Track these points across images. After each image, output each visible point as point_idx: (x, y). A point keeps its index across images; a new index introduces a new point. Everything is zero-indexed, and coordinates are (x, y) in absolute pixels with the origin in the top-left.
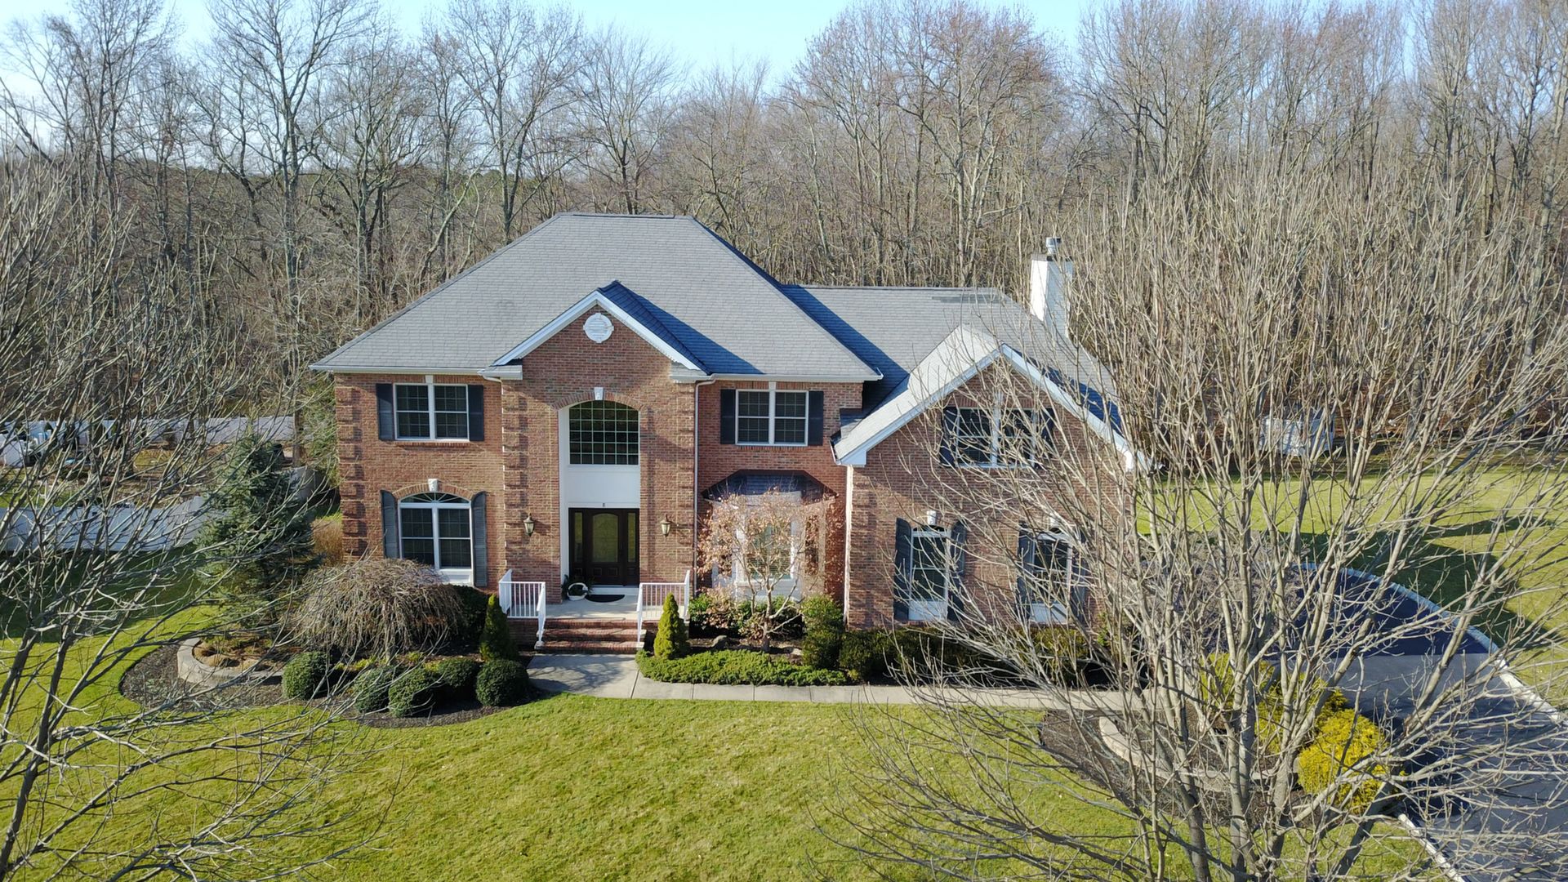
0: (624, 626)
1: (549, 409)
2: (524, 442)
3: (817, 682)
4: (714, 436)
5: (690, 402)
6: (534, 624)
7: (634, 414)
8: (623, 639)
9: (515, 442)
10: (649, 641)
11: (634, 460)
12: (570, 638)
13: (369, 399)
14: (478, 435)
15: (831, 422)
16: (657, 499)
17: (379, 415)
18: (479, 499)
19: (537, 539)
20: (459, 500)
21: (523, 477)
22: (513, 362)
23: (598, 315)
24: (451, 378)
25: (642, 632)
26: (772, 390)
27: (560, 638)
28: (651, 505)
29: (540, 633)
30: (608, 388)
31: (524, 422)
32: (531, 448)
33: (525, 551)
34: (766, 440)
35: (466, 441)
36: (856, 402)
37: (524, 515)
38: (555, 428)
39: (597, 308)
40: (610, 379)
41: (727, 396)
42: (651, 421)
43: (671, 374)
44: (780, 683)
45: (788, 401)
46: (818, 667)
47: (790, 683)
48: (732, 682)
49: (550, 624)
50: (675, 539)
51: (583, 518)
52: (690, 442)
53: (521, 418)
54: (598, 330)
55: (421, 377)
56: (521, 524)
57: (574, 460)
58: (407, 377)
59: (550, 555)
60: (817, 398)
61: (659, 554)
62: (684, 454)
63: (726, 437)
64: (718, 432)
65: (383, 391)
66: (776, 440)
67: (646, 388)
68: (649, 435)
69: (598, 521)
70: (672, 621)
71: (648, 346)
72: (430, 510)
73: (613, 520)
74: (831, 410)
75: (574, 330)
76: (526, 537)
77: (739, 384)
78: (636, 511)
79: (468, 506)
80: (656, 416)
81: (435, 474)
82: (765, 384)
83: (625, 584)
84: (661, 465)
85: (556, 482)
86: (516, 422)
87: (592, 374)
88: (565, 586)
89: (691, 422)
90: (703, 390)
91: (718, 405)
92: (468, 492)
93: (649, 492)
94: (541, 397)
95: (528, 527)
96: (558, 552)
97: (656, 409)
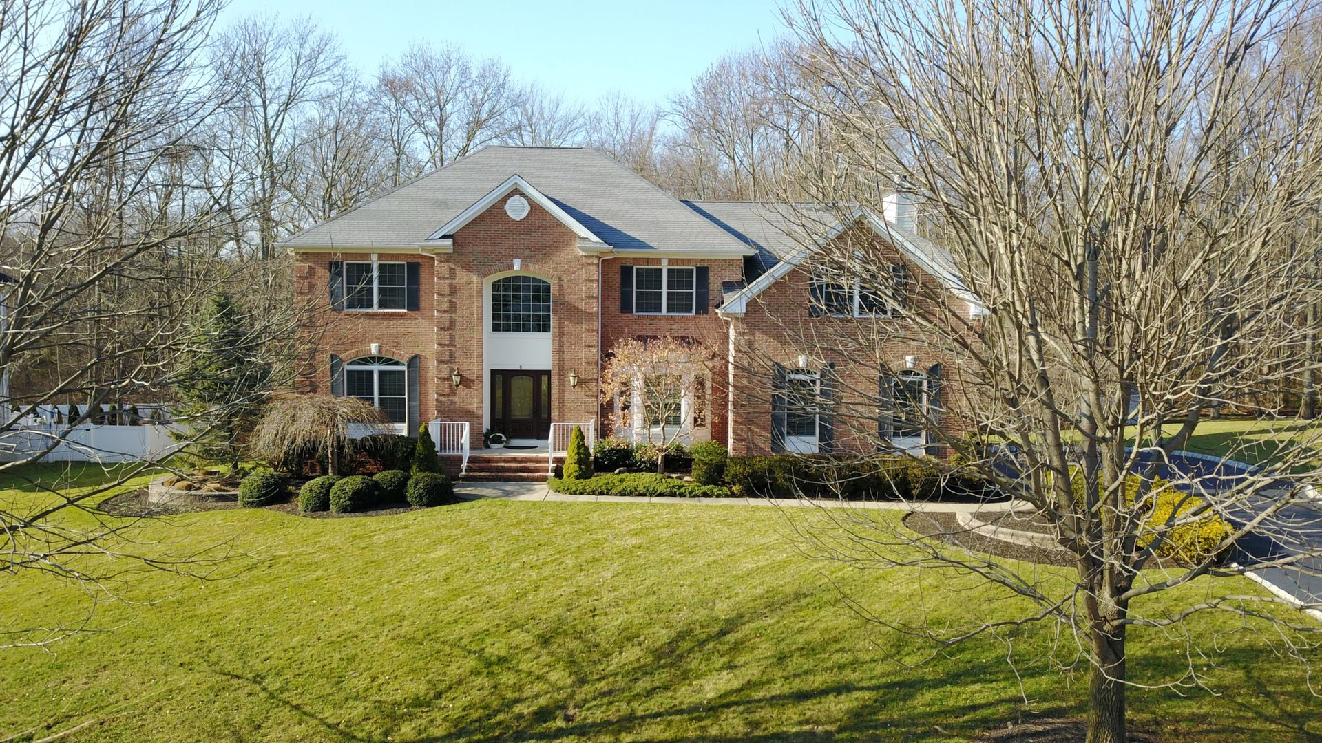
0: (537, 461)
1: (475, 278)
2: (453, 307)
3: (705, 495)
4: (615, 306)
5: (594, 272)
6: (460, 459)
7: (548, 289)
8: (536, 470)
9: (445, 306)
10: (558, 473)
11: (546, 329)
12: (490, 469)
13: (323, 275)
14: (414, 305)
15: (715, 293)
16: (566, 357)
17: (332, 289)
18: (414, 362)
19: (462, 392)
20: (397, 363)
21: (452, 337)
22: (444, 237)
23: (517, 197)
24: (392, 256)
25: (551, 465)
26: (665, 267)
27: (482, 470)
28: (561, 363)
29: (464, 465)
30: (525, 260)
31: (453, 290)
32: (459, 312)
33: (453, 403)
34: (660, 311)
35: (405, 311)
36: (736, 275)
37: (452, 370)
38: (480, 294)
39: (516, 191)
40: (527, 252)
41: (626, 271)
42: (561, 289)
43: (578, 249)
44: (673, 495)
45: (679, 277)
46: (705, 484)
47: (682, 495)
48: (631, 494)
49: (471, 460)
50: (581, 392)
51: (503, 379)
52: (594, 307)
53: (451, 286)
54: (517, 210)
55: (367, 256)
56: (449, 378)
57: (496, 328)
58: (356, 256)
59: (474, 406)
60: (703, 272)
61: (568, 405)
62: (589, 317)
63: (626, 307)
64: (618, 303)
66: (668, 311)
67: (556, 259)
68: (560, 300)
69: (516, 383)
70: (579, 448)
71: (559, 224)
72: (371, 372)
73: (528, 383)
74: (715, 281)
75: (497, 210)
76: (453, 390)
77: (636, 260)
78: (548, 373)
79: (405, 368)
80: (565, 285)
81: (378, 339)
82: (658, 261)
83: (539, 438)
84: (569, 327)
85: (480, 341)
86: (447, 290)
87: (511, 247)
88: (487, 435)
89: (595, 290)
90: (606, 264)
91: (618, 280)
92: (404, 355)
93: (559, 351)
94: (468, 268)
95: (456, 379)
96: (481, 402)
97: (566, 278)
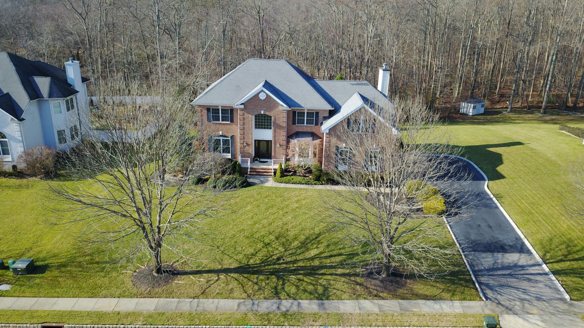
0: (269, 169)
1: (250, 116)
2: (244, 124)
3: (315, 184)
4: (291, 123)
5: (285, 115)
6: (247, 168)
7: (271, 117)
8: (268, 172)
9: (242, 124)
10: (275, 173)
11: (271, 128)
12: (256, 172)
13: (205, 111)
14: (232, 121)
15: (321, 120)
16: (276, 138)
17: (208, 116)
18: (232, 137)
19: (247, 148)
20: (227, 137)
21: (244, 132)
22: (242, 104)
23: (262, 93)
24: (225, 107)
25: (273, 171)
26: (306, 111)
27: (254, 172)
28: (275, 140)
29: (249, 170)
30: (264, 111)
31: (244, 119)
32: (246, 125)
33: (244, 150)
34: (304, 124)
35: (229, 122)
36: (327, 115)
37: (244, 142)
38: (252, 120)
39: (262, 91)
40: (265, 109)
41: (294, 113)
42: (275, 119)
43: (280, 108)
44: (306, 184)
45: (310, 114)
46: (315, 181)
47: (309, 184)
48: (295, 183)
49: (251, 168)
50: (281, 148)
51: (258, 143)
52: (285, 125)
53: (243, 118)
54: (262, 96)
55: (218, 106)
56: (243, 144)
57: (256, 128)
58: (214, 106)
59: (250, 151)
60: (317, 113)
61: (277, 152)
62: (283, 127)
63: (294, 123)
64: (292, 122)
65: (208, 110)
66: (307, 124)
67: (274, 111)
68: (274, 123)
69: (261, 142)
70: (281, 169)
71: (275, 101)
72: (220, 140)
73: (265, 143)
74: (321, 116)
75: (256, 96)
76: (244, 147)
77: (297, 110)
78: (271, 141)
79: (230, 139)
80: (276, 118)
81: (221, 130)
82: (304, 110)
83: (268, 158)
84: (277, 130)
85: (252, 134)
86: (242, 119)
87: (261, 107)
88: (254, 159)
89: (285, 120)
90: (288, 111)
91: (292, 115)
92: (230, 135)
93: (275, 137)
94: (248, 113)
95: (245, 145)
96: (252, 150)
97: (277, 116)
